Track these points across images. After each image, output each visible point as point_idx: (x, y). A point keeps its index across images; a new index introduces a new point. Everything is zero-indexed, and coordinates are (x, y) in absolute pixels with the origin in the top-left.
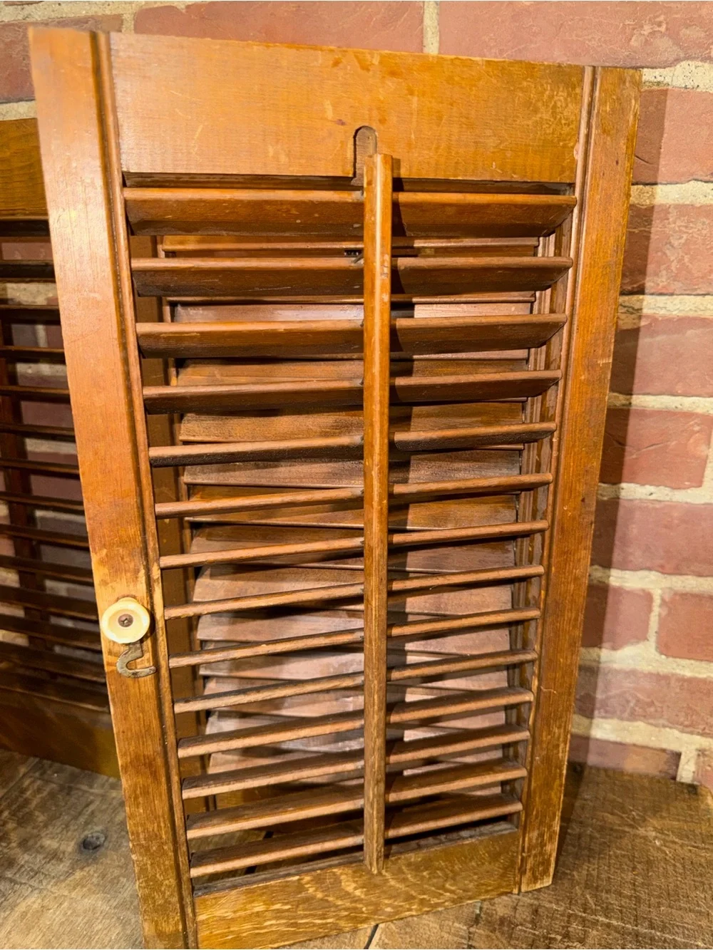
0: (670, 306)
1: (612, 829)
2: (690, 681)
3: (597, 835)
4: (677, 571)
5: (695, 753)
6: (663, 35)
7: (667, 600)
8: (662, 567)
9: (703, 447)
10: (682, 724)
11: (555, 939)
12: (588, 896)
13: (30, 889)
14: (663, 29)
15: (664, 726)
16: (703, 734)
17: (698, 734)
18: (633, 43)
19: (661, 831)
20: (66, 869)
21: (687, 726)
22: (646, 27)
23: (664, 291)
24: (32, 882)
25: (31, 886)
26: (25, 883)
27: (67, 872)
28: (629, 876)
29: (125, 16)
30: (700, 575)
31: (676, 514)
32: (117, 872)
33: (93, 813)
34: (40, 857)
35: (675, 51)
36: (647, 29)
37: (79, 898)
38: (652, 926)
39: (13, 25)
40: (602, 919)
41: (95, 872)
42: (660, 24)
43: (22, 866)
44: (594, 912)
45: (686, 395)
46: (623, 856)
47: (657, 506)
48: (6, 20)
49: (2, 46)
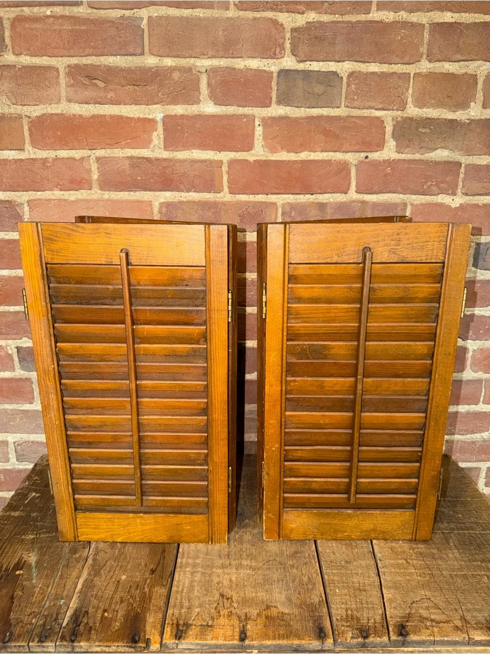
6: (434, 185)
14: (434, 183)
18: (424, 187)
29: (224, 161)
35: (438, 191)
36: (429, 183)
37: (251, 530)
41: (249, 521)
42: (433, 182)
48: (164, 157)
49: (161, 168)
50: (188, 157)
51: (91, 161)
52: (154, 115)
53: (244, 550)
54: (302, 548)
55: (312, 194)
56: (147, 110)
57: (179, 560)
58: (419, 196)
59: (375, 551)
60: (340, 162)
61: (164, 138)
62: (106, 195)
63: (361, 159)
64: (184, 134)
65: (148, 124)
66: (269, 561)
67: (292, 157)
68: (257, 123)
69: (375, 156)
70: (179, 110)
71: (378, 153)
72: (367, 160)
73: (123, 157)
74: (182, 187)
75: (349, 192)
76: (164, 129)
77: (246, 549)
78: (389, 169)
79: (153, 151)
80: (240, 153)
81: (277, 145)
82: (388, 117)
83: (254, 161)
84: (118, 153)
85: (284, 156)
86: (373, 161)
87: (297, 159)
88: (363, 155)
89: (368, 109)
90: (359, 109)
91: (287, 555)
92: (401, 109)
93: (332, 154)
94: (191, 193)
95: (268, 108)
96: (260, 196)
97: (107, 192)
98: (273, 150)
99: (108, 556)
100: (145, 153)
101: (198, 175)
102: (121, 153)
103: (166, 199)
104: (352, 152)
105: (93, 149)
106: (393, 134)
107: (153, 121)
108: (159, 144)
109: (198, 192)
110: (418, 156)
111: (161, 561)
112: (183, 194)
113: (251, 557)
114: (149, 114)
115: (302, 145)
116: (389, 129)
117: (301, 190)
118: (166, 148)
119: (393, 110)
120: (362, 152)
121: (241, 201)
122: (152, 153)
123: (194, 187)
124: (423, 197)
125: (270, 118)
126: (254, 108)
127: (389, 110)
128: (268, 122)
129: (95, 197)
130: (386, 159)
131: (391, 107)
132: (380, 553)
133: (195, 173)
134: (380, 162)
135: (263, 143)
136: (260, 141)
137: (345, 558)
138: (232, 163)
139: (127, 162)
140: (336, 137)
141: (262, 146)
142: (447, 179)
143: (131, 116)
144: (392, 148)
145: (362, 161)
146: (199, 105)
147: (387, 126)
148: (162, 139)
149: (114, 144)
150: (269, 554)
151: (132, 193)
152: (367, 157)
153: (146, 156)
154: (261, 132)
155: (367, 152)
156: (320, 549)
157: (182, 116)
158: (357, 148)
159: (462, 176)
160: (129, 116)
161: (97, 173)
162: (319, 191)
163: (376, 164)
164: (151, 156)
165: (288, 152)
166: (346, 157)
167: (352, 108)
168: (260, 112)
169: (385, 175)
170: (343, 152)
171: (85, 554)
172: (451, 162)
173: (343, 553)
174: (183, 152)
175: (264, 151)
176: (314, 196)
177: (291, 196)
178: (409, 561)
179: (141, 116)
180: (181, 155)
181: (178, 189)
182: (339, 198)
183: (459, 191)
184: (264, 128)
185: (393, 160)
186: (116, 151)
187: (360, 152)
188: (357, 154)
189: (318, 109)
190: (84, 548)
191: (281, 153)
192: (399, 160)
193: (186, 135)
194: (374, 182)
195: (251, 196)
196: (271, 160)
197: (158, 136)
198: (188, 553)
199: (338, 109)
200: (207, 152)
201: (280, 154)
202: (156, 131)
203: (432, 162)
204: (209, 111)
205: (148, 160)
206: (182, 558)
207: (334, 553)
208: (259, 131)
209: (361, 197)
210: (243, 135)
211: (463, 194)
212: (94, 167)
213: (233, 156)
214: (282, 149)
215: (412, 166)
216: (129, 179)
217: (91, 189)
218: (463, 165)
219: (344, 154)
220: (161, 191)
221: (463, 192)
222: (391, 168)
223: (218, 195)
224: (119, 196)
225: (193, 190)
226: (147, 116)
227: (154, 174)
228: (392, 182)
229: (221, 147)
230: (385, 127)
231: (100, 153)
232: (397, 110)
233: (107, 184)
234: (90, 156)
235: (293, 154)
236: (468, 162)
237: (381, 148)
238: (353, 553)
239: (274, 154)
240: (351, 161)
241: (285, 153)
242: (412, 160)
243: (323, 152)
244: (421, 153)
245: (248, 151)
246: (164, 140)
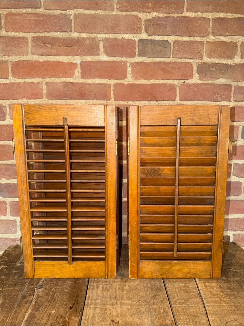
5: (232, 235)
13: (116, 285)
15: (226, 231)
17: (233, 231)
18: (214, 97)
19: (233, 250)
27: (121, 280)
28: (232, 258)
29: (112, 84)
35: (221, 99)
36: (217, 95)
37: (129, 284)
38: (241, 264)
39: (83, 83)
40: (232, 265)
42: (219, 95)
48: (81, 82)
49: (79, 87)
50: (93, 82)
51: (43, 84)
52: (76, 61)
53: (125, 294)
54: (159, 293)
55: (157, 101)
56: (73, 58)
57: (86, 301)
58: (211, 102)
59: (201, 293)
60: (171, 85)
61: (81, 73)
62: (50, 102)
64: (91, 71)
65: (73, 65)
66: (139, 301)
67: (146, 82)
68: (128, 65)
69: (188, 82)
70: (89, 58)
71: (190, 80)
72: (184, 84)
73: (59, 82)
74: (90, 97)
75: (176, 100)
76: (81, 68)
77: (126, 294)
78: (196, 88)
79: (75, 79)
80: (120, 80)
81: (139, 76)
82: (195, 63)
83: (127, 84)
84: (57, 80)
85: (142, 82)
86: (188, 84)
87: (148, 83)
88: (182, 81)
89: (184, 58)
90: (180, 58)
91: (150, 297)
92: (201, 58)
93: (167, 81)
94: (94, 101)
95: (134, 58)
96: (130, 102)
97: (51, 100)
98: (137, 79)
99: (44, 299)
100: (71, 80)
101: (98, 91)
102: (58, 80)
103: (81, 103)
104: (177, 80)
105: (44, 78)
106: (197, 70)
107: (75, 64)
108: (79, 75)
109: (98, 100)
110: (210, 82)
111: (76, 302)
112: (90, 101)
113: (129, 298)
114: (74, 61)
115: (151, 76)
116: (195, 68)
117: (151, 99)
118: (82, 78)
119: (197, 59)
120: (182, 79)
121: (121, 105)
122: (74, 80)
123: (96, 97)
124: (213, 102)
125: (135, 62)
126: (127, 58)
127: (195, 59)
128: (134, 65)
129: (44, 102)
130: (194, 83)
131: (195, 58)
132: (204, 294)
133: (97, 90)
134: (191, 84)
135: (132, 75)
136: (130, 74)
137: (184, 298)
138: (115, 85)
139: (61, 85)
140: (169, 72)
141: (131, 77)
142: (226, 93)
143: (64, 62)
144: (197, 77)
145: (182, 84)
146: (99, 56)
147: (194, 67)
148: (80, 73)
149: (55, 75)
150: (139, 297)
151: (64, 100)
152: (184, 82)
153: (71, 82)
154: (130, 70)
155: (184, 80)
156: (169, 293)
157: (90, 62)
158: (179, 77)
159: (233, 92)
160: (63, 61)
161: (46, 90)
162: (161, 99)
163: (189, 86)
164: (74, 82)
165: (145, 79)
167: (176, 58)
168: (130, 60)
169: (194, 91)
170: (172, 80)
171: (31, 299)
172: (227, 85)
173: (183, 295)
174: (90, 80)
175: (132, 79)
176: (158, 102)
177: (146, 102)
178: (221, 299)
179: (69, 61)
180: (90, 81)
181: (88, 99)
182: (171, 103)
183: (232, 99)
184: (132, 68)
185: (198, 84)
186: (56, 79)
187: (181, 80)
188: (179, 81)
189: (159, 58)
190: (30, 295)
191: (141, 80)
192: (200, 84)
193: (92, 71)
194: (188, 95)
195: (126, 102)
196: (136, 84)
197: (78, 72)
198: (92, 297)
199: (169, 59)
200: (103, 79)
202: (77, 69)
203: (217, 84)
204: (104, 59)
205: (72, 83)
206: (89, 300)
207: (177, 295)
208: (129, 69)
209: (182, 103)
210: (121, 71)
211: (234, 101)
212: (44, 87)
213: (116, 82)
214: (141, 78)
215: (207, 87)
216: (63, 93)
217: (42, 98)
218: (233, 86)
219: (173, 81)
220: (79, 99)
221: (234, 100)
222: (197, 88)
223: (109, 102)
224: (57, 102)
225: (96, 99)
226: (72, 62)
227: (76, 90)
228: (198, 95)
229: (110, 77)
230: (193, 67)
231: (48, 80)
232: (199, 59)
233: (51, 96)
234: (42, 82)
235: (146, 81)
236: (235, 85)
237: (191, 78)
238: (188, 295)
239: (137, 81)
240: (176, 84)
241: (143, 80)
242: (207, 84)
243: (162, 79)
244: (212, 80)
245: (124, 79)
246: (81, 74)
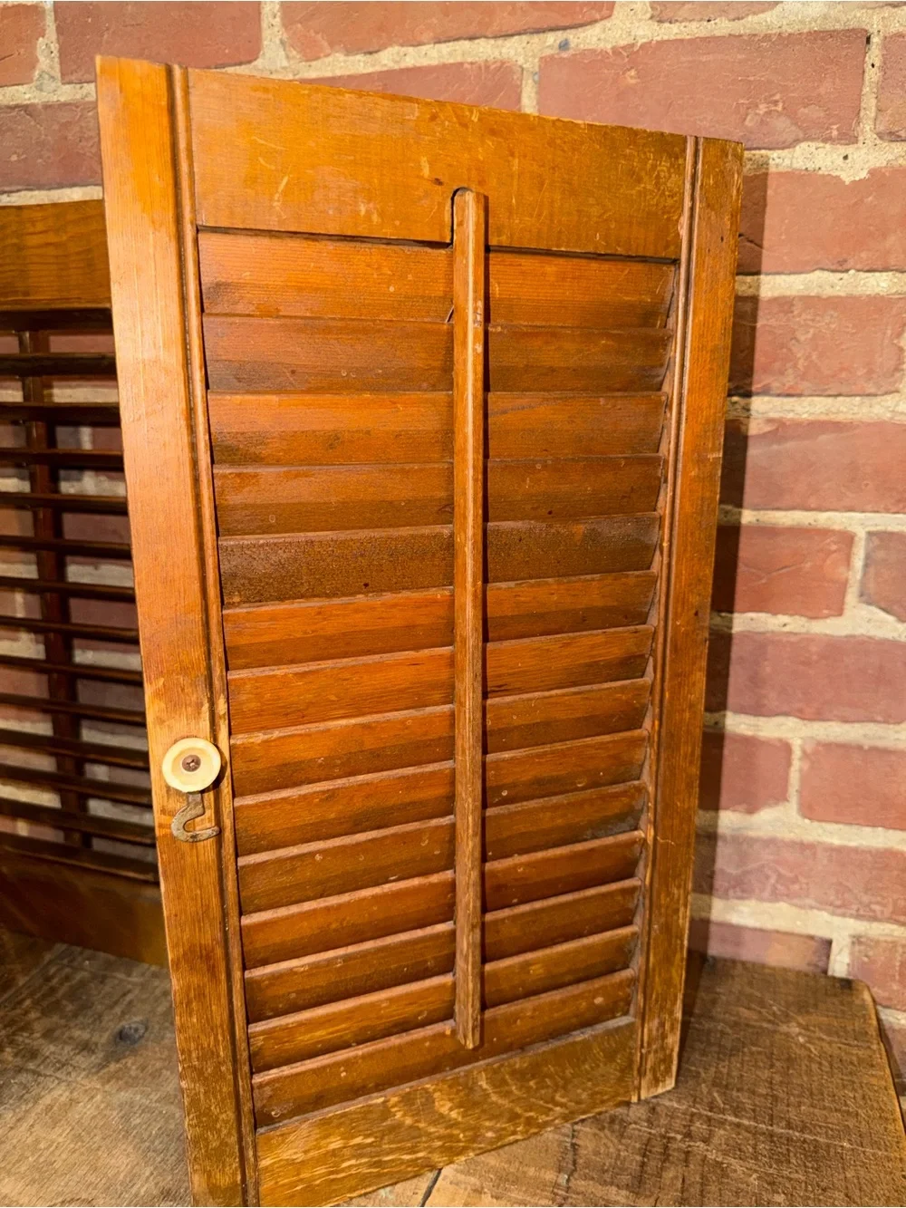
0: (799, 409)
1: (747, 1025)
2: (840, 850)
3: (728, 1030)
4: (819, 716)
5: (848, 941)
6: (780, 114)
7: (809, 750)
8: (801, 711)
9: (842, 569)
10: (831, 904)
11: (674, 1139)
12: (716, 1095)
13: (56, 1082)
14: (779, 108)
15: (812, 908)
16: (858, 917)
17: (851, 916)
18: (747, 123)
19: (806, 1028)
20: (98, 1061)
21: (839, 907)
22: (761, 106)
23: (792, 392)
24: (58, 1074)
25: (57, 1078)
26: (51, 1076)
27: (100, 1064)
28: (766, 1074)
30: (845, 720)
31: (814, 649)
32: (158, 1065)
33: (130, 1002)
34: (68, 1048)
35: (793, 132)
36: (762, 109)
37: (114, 1091)
38: (789, 1126)
39: (70, 104)
40: (731, 1118)
41: (133, 1064)
42: (776, 103)
43: (48, 1057)
44: (723, 1112)
45: (820, 509)
46: (759, 1053)
47: (793, 639)
48: (63, 99)
49: (56, 127)
53: (42, 1145)
60: (487, 67)
61: (60, 51)
63: (548, 52)
64: (102, 35)
65: (27, 20)
67: (359, 65)
69: (590, 38)
71: (597, 28)
72: (565, 55)
76: (58, 28)
77: (49, 1146)
78: (633, 73)
79: (40, 88)
81: (319, 37)
85: (338, 64)
86: (584, 53)
87: (370, 70)
88: (552, 39)
93: (466, 44)
98: (311, 53)
100: (23, 94)
104: (519, 34)
108: (52, 67)
110: (721, 26)
115: (381, 28)
118: (66, 77)
120: (552, 29)
122: (37, 93)
130: (622, 43)
134: (603, 53)
135: (285, 37)
136: (276, 29)
141: (282, 42)
142: (822, 90)
144: (638, 7)
145: (552, 57)
148: (56, 53)
152: (564, 46)
153: (25, 102)
154: (277, 7)
155: (564, 28)
158: (532, 17)
159: (872, 75)
163: (594, 61)
164: (36, 101)
165: (348, 52)
166: (504, 50)
169: (622, 94)
170: (495, 37)
172: (832, 34)
175: (288, 57)
183: (867, 128)
185: (643, 46)
187: (543, 31)
188: (536, 39)
191: (330, 58)
192: (661, 43)
193: (105, 37)
197: (46, 50)
201: (327, 60)
202: (43, 36)
203: (767, 37)
205: (27, 109)
208: (271, 4)
210: (232, 18)
211: (880, 136)
214: (332, 45)
215: (704, 59)
218: (875, 40)
219: (500, 42)
221: (881, 128)
222: (639, 71)
227: (43, 144)
228: (644, 115)
235: (359, 57)
236: (895, 28)
237: (604, 11)
239: (314, 63)
240: (521, 61)
241: (340, 57)
242: (704, 39)
243: (439, 42)
244: (732, 17)
245: (250, 62)
246: (60, 57)
